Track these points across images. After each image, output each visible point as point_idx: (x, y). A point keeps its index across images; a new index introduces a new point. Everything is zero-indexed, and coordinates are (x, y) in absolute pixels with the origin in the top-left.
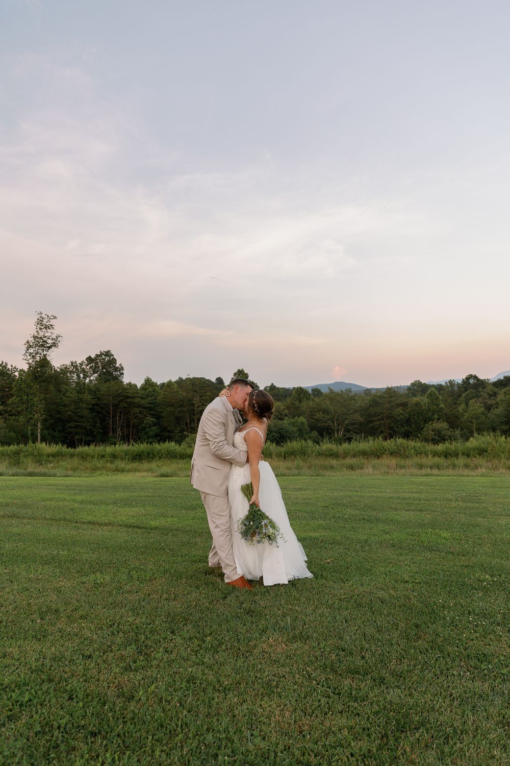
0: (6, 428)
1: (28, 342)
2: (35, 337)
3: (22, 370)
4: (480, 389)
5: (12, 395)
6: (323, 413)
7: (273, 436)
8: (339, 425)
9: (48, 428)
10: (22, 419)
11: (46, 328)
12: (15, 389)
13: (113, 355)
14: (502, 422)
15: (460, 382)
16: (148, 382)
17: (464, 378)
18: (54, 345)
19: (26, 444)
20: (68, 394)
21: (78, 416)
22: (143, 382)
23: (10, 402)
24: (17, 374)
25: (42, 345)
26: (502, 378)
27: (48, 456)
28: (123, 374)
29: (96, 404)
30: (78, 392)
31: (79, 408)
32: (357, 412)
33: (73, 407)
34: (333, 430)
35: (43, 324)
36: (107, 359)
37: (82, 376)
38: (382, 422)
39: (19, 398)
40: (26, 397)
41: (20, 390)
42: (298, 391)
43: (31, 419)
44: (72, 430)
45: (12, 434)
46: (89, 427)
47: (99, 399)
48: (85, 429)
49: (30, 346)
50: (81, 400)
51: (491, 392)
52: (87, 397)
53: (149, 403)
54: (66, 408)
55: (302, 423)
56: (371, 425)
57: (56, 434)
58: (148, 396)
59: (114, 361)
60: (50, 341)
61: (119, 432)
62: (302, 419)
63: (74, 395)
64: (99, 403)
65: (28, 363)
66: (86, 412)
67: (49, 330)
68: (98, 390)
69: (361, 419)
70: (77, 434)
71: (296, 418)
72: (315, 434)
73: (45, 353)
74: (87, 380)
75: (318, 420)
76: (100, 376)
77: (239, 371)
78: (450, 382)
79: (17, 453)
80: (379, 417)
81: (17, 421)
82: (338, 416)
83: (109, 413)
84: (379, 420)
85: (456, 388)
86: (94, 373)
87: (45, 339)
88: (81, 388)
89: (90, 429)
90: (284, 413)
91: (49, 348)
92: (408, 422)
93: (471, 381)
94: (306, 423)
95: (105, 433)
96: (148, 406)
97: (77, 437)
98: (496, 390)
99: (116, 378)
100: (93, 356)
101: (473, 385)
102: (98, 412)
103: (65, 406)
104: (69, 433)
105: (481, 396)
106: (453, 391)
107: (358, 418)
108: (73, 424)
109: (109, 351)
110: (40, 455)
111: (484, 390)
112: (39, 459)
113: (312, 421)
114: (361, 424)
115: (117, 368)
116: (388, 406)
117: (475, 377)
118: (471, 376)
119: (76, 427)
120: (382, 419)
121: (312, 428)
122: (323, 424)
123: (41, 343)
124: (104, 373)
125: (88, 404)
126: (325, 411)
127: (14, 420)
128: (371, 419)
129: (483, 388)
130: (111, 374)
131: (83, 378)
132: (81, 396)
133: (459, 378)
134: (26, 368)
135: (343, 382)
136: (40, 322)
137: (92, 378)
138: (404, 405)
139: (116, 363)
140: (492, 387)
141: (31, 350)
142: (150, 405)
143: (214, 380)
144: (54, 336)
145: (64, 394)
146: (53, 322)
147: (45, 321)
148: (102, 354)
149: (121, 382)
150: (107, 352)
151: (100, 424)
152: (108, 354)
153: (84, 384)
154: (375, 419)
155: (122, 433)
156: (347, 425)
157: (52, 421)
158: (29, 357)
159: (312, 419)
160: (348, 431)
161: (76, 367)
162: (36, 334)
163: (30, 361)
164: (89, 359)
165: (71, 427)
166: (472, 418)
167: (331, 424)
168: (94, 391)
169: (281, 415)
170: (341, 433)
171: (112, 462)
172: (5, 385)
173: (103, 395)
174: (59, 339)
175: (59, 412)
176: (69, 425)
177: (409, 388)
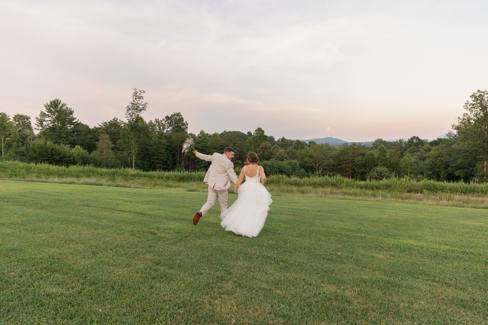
0: (116, 158)
1: (128, 106)
2: (132, 104)
3: (125, 123)
4: (420, 146)
5: (120, 138)
6: (310, 157)
7: (275, 171)
8: (319, 166)
9: (140, 159)
10: (125, 153)
11: (139, 98)
12: (121, 134)
13: (181, 116)
14: (428, 169)
15: (407, 141)
16: (202, 132)
17: (410, 138)
18: (144, 109)
19: (120, 168)
20: (153, 139)
21: (158, 152)
22: (199, 133)
23: (118, 142)
24: (123, 125)
25: (137, 109)
26: (436, 140)
27: (132, 176)
28: (187, 127)
29: (170, 146)
30: (159, 138)
31: (159, 148)
32: (332, 158)
33: (155, 147)
34: (315, 169)
35: (137, 96)
36: (178, 118)
37: (162, 128)
38: (347, 165)
39: (123, 141)
40: (127, 140)
41: (125, 135)
42: (297, 143)
43: (130, 153)
44: (155, 161)
45: (119, 161)
46: (165, 160)
47: (171, 142)
48: (163, 161)
49: (130, 109)
50: (160, 143)
51: (427, 149)
52: (164, 141)
53: (202, 147)
54: (152, 148)
55: (295, 164)
56: (340, 167)
57: (145, 162)
58: (201, 142)
59: (182, 119)
60: (141, 107)
61: (183, 163)
62: (295, 161)
63: (156, 140)
64: (171, 145)
65: (128, 120)
66: (163, 150)
67: (140, 100)
68: (171, 137)
69: (334, 163)
70: (158, 163)
71: (292, 160)
72: (303, 170)
73: (138, 113)
74: (165, 131)
75: (306, 162)
76: (173, 128)
77: (258, 128)
78: (400, 140)
79: (114, 173)
80: (346, 162)
81: (122, 153)
82: (319, 160)
83: (177, 151)
84: (346, 164)
85: (404, 145)
86: (170, 126)
87: (138, 105)
88: (161, 135)
89: (166, 161)
90: (285, 156)
91: (141, 110)
92: (364, 165)
93: (415, 141)
94: (298, 163)
95: (175, 164)
96: (201, 148)
97: (157, 165)
98: (431, 147)
99: (183, 130)
100: (170, 116)
101: (415, 144)
102: (171, 151)
103: (151, 146)
104: (153, 163)
105: (419, 151)
106: (401, 147)
107: (332, 162)
108: (155, 157)
109: (179, 113)
110: (127, 175)
111: (422, 147)
112: (126, 177)
113: (302, 162)
114: (334, 166)
115: (184, 124)
116: (352, 155)
117: (418, 138)
118: (414, 137)
119: (157, 159)
120: (347, 163)
121: (302, 167)
122: (309, 165)
123: (136, 108)
124: (176, 127)
125: (165, 146)
126: (311, 157)
127: (121, 153)
128: (340, 163)
129: (422, 146)
130: (180, 127)
131: (163, 129)
132: (160, 140)
133: (406, 138)
134: (127, 122)
135: (332, 138)
136: (135, 94)
137: (168, 129)
138: (363, 155)
139: (183, 121)
140: (428, 145)
141: (130, 112)
142: (203, 148)
143: (246, 133)
144: (143, 103)
145: (151, 139)
146: (143, 95)
147: (138, 94)
148: (175, 115)
149: (186, 133)
150: (178, 114)
151: (172, 158)
152: (178, 115)
153: (163, 133)
154: (342, 163)
155: (185, 164)
156: (325, 166)
157: (143, 155)
158: (129, 116)
159: (303, 161)
160: (325, 170)
161: (158, 122)
162: (133, 102)
163: (129, 118)
164: (167, 118)
165: (154, 159)
166: (408, 165)
167: (314, 165)
168: (168, 138)
169: (283, 157)
170: (320, 171)
171: (166, 181)
172: (116, 132)
173: (174, 141)
174: (147, 105)
175: (147, 150)
176: (153, 158)
177: (374, 144)
